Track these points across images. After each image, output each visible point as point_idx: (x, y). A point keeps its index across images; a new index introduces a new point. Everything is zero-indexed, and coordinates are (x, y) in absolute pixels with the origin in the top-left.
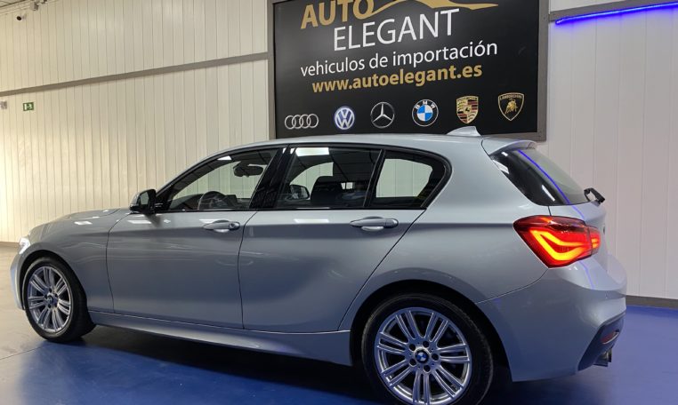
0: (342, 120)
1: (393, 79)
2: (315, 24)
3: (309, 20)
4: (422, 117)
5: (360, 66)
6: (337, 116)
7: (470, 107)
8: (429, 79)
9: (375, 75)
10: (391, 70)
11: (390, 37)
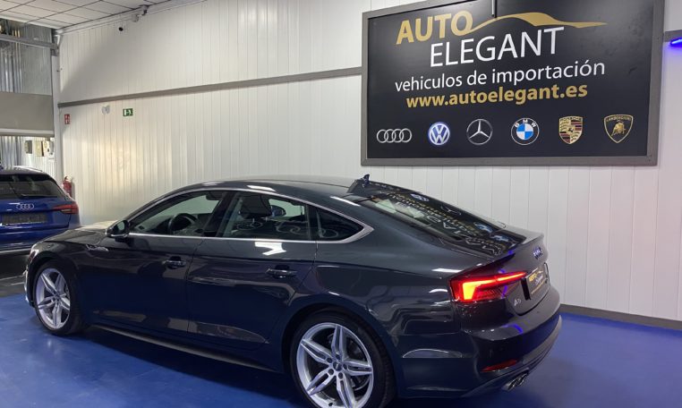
0: (436, 136)
1: (492, 97)
2: (411, 40)
3: (405, 36)
4: (521, 135)
5: (457, 83)
6: (431, 131)
7: (573, 128)
8: (531, 98)
9: (473, 92)
10: (489, 87)
11: (489, 54)
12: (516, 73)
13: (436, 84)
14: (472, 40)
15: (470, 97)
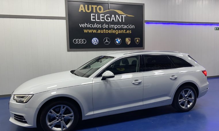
0: (94, 41)
1: (110, 31)
2: (84, 11)
3: (82, 9)
4: (117, 42)
5: (100, 26)
6: (93, 40)
7: (129, 41)
8: (119, 33)
9: (104, 30)
10: (109, 29)
11: (108, 20)
12: (115, 26)
13: (93, 26)
14: (103, 15)
15: (104, 31)
